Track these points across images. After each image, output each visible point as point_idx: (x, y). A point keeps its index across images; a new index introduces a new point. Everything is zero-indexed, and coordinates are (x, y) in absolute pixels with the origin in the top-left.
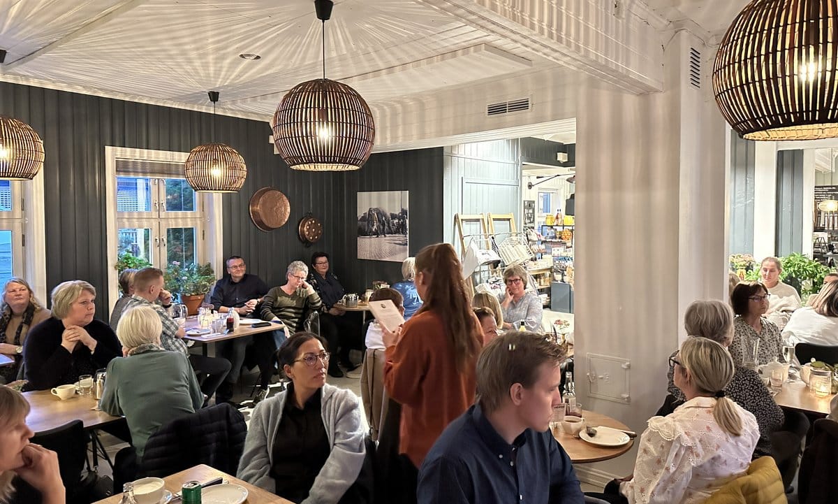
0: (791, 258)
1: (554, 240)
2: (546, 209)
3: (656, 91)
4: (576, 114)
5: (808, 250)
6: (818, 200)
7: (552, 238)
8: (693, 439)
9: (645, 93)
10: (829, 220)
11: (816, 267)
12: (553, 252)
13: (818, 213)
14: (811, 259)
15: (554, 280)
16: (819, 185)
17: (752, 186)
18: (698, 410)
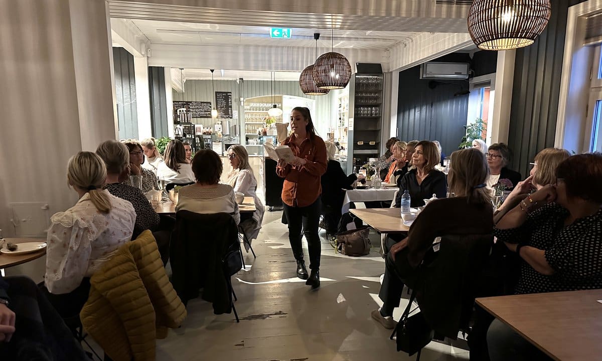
0: (162, 140)
5: (172, 135)
6: (176, 107)
8: (88, 222)
16: (176, 100)
17: (134, 90)
18: (89, 202)
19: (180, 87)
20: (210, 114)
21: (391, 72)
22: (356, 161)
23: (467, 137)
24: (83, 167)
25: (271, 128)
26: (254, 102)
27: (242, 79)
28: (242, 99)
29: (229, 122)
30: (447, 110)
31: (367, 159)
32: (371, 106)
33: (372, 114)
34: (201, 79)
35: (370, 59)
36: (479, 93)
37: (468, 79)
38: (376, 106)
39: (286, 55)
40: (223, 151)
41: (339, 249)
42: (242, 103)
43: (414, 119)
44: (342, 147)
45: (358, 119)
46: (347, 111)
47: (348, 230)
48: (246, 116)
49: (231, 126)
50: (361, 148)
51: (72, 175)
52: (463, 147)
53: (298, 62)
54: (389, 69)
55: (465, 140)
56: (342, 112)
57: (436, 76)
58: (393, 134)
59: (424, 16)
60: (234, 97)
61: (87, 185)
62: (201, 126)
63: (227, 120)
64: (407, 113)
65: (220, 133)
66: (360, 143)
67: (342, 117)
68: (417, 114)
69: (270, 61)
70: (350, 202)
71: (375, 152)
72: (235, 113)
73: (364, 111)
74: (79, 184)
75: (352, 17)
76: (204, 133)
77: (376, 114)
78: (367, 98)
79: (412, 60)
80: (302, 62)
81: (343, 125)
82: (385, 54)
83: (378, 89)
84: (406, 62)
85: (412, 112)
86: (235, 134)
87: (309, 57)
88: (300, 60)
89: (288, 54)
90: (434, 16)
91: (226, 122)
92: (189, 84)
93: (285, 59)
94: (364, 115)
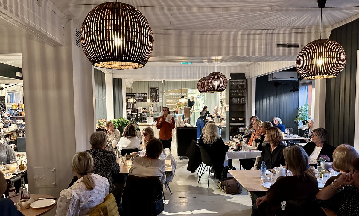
0: (120, 119)
1: (17, 117)
2: (12, 101)
3: (61, 45)
4: (21, 52)
5: (125, 116)
6: (128, 98)
7: (17, 115)
8: (80, 196)
9: (56, 46)
10: (131, 105)
11: (128, 122)
12: (17, 122)
13: (127, 103)
14: (126, 119)
15: (19, 136)
16: (128, 93)
17: (105, 92)
18: (82, 183)
19: (130, 86)
20: (147, 100)
21: (251, 78)
22: (232, 129)
23: (299, 114)
24: (81, 162)
25: (181, 110)
26: (171, 93)
27: (165, 80)
28: (164, 91)
29: (157, 104)
30: (286, 99)
31: (238, 128)
32: (240, 97)
33: (240, 102)
34: (142, 81)
35: (238, 71)
36: (305, 88)
37: (298, 81)
38: (242, 97)
39: (190, 71)
40: (153, 122)
41: (223, 189)
42: (164, 93)
43: (266, 104)
44: (223, 119)
45: (231, 104)
46: (225, 98)
47: (228, 177)
48: (167, 101)
49: (158, 106)
50: (234, 121)
51: (74, 166)
52: (297, 120)
53: (196, 74)
54: (249, 77)
55: (298, 116)
56: (222, 98)
57: (278, 79)
58: (254, 114)
59: (269, 55)
60: (160, 90)
61: (82, 172)
62: (141, 108)
63: (156, 103)
64: (261, 101)
65: (151, 112)
66: (234, 119)
67: (222, 101)
68: (268, 101)
69: (181, 74)
70: (229, 160)
71: (243, 124)
72: (160, 99)
73: (235, 100)
74: (78, 172)
75: (227, 57)
76: (143, 112)
77: (242, 102)
78: (237, 93)
79: (263, 73)
80: (199, 74)
81: (223, 105)
82: (247, 68)
83: (243, 88)
84: (260, 73)
85: (265, 100)
86: (160, 111)
87: (203, 71)
88: (198, 73)
89: (191, 70)
90: (275, 55)
91: (155, 104)
92: (135, 84)
93: (189, 73)
94: (235, 102)
